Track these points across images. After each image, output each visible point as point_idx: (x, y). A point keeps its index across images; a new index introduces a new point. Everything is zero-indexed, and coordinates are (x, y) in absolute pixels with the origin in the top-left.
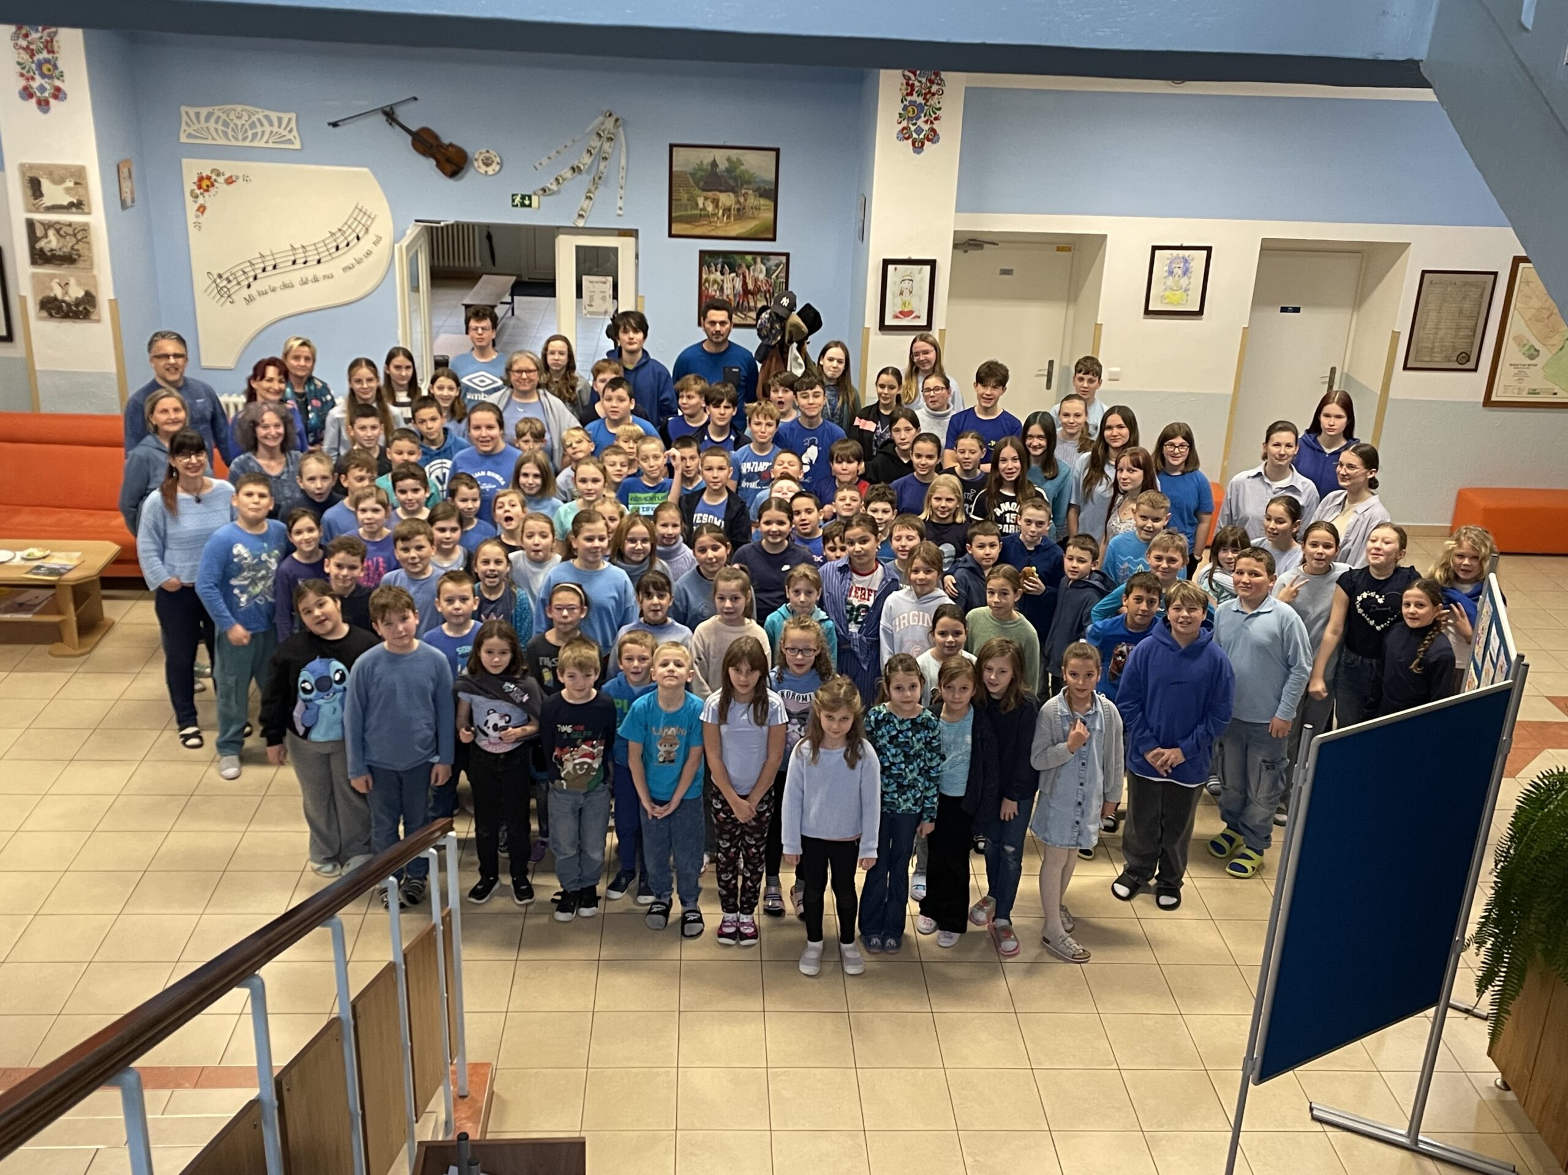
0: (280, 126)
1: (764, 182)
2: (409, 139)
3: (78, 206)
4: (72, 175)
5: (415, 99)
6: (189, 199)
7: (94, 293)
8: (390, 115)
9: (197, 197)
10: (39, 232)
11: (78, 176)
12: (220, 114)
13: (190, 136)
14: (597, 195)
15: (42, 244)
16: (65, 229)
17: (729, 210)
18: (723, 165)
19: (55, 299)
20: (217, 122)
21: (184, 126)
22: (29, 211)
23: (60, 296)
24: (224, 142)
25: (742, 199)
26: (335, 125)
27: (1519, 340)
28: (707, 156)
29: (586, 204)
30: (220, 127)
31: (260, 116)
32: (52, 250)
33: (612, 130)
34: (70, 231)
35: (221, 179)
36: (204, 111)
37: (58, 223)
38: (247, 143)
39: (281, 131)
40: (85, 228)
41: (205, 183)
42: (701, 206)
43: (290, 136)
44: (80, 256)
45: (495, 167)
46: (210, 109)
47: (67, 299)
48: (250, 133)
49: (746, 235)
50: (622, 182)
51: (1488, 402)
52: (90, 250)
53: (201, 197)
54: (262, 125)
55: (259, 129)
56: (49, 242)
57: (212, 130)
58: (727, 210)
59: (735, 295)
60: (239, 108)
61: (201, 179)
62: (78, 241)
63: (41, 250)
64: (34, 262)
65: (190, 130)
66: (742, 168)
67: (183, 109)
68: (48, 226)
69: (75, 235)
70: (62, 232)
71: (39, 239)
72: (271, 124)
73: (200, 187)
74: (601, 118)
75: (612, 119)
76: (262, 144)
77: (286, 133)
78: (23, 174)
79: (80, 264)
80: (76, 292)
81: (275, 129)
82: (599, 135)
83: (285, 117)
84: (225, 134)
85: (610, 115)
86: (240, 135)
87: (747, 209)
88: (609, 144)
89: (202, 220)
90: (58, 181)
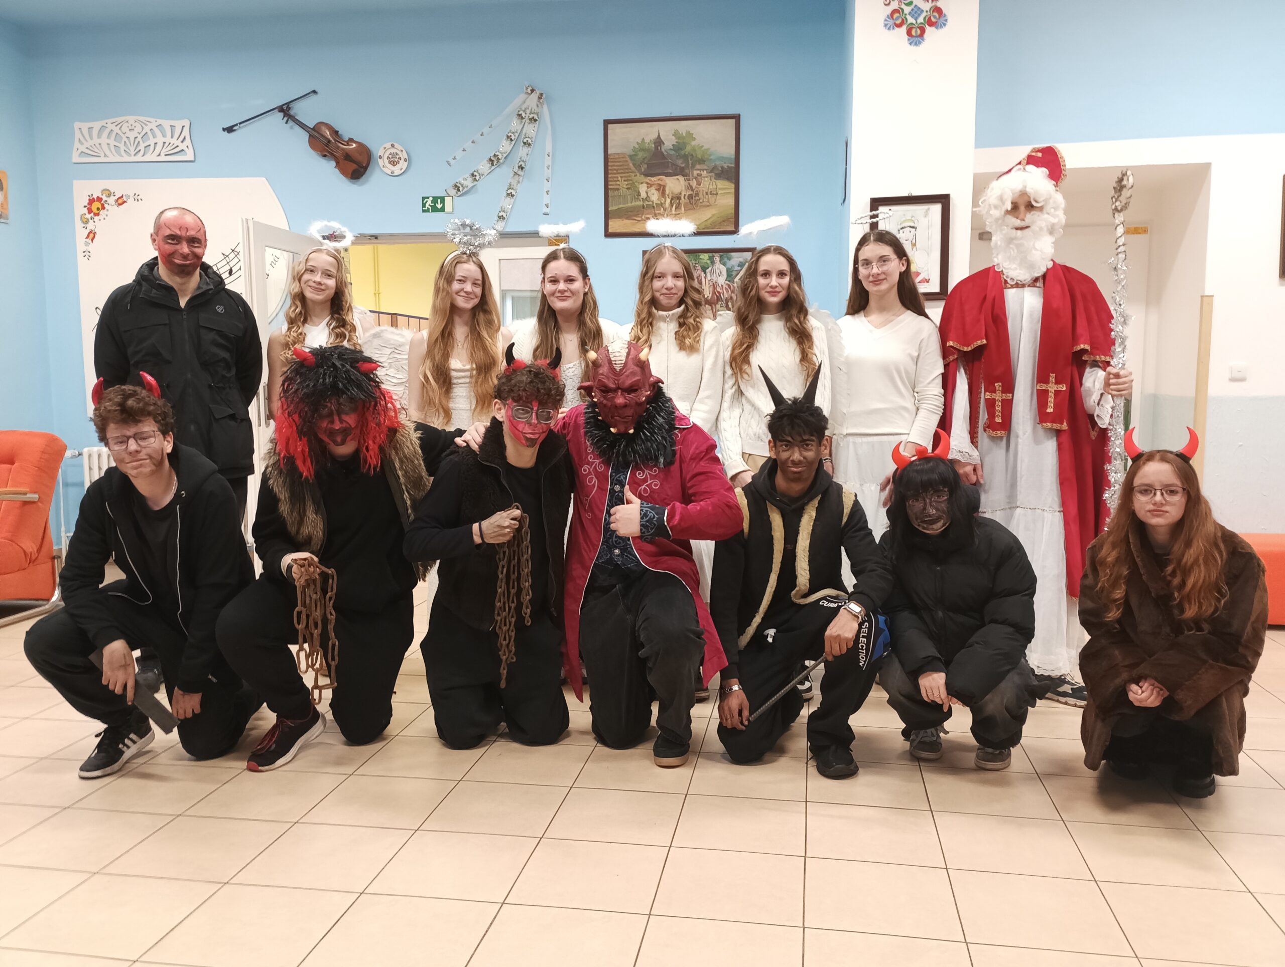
0: (172, 137)
1: (721, 158)
2: (305, 136)
5: (314, 92)
6: (79, 224)
8: (285, 110)
9: (87, 222)
12: (113, 127)
13: (82, 154)
14: (521, 190)
17: (679, 198)
18: (669, 142)
20: (109, 136)
21: (77, 144)
24: (118, 159)
25: (694, 183)
26: (230, 130)
28: (649, 132)
29: (507, 203)
30: (112, 142)
31: (153, 126)
33: (536, 109)
35: (111, 200)
36: (97, 125)
38: (139, 158)
39: (174, 141)
41: (96, 205)
42: (643, 195)
43: (182, 146)
45: (403, 165)
46: (103, 123)
48: (142, 147)
49: (701, 228)
50: (548, 173)
53: (91, 221)
54: (154, 137)
55: (151, 142)
57: (105, 147)
58: (676, 198)
60: (131, 119)
61: (91, 201)
65: (83, 148)
66: (693, 143)
67: (77, 125)
72: (164, 136)
73: (90, 211)
74: (523, 96)
75: (535, 96)
76: (154, 157)
77: (178, 143)
81: (168, 140)
82: (519, 115)
83: (178, 124)
84: (118, 149)
85: (532, 91)
86: (132, 148)
87: (701, 195)
88: (532, 125)
89: (92, 247)
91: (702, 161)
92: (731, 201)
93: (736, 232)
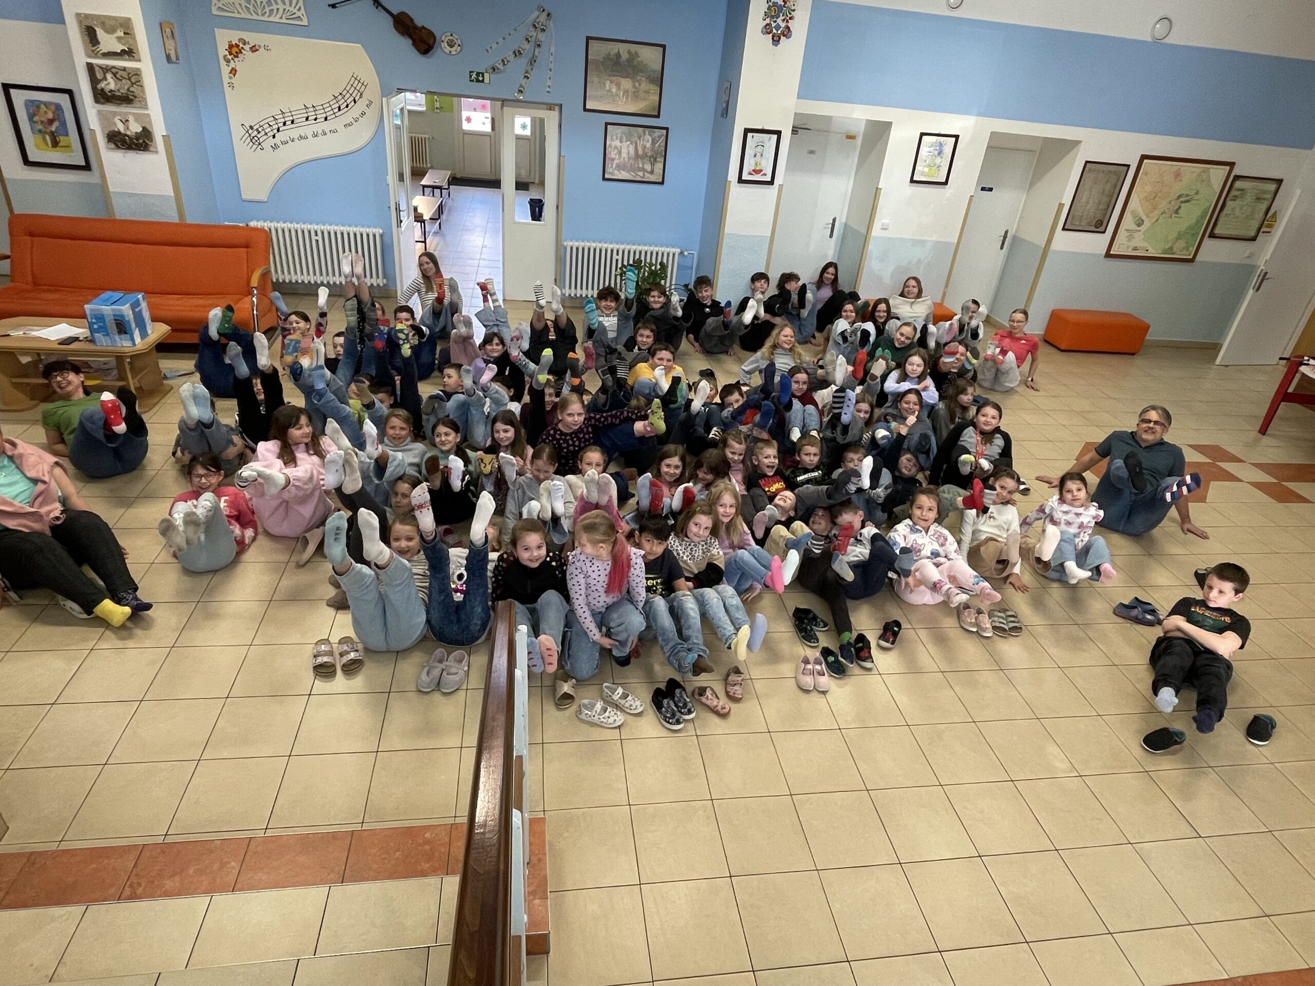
0: (290, 6)
1: (654, 71)
2: (389, 21)
3: (129, 53)
4: (121, 25)
6: (223, 63)
7: (148, 127)
9: (229, 61)
10: (99, 75)
11: (126, 26)
13: (219, 9)
14: (532, 75)
15: (102, 85)
16: (121, 73)
17: (628, 92)
18: (625, 56)
19: (119, 133)
21: (214, 1)
22: (89, 56)
23: (122, 131)
24: (248, 16)
25: (637, 84)
26: (333, 6)
27: (1134, 213)
28: (614, 48)
29: (524, 81)
30: (243, 3)
32: (111, 91)
33: (545, 23)
34: (125, 74)
35: (247, 47)
37: (114, 67)
38: (265, 18)
39: (291, 9)
40: (137, 73)
41: (234, 50)
42: (607, 88)
43: (298, 14)
44: (135, 97)
45: (457, 48)
47: (128, 133)
48: (267, 9)
49: (639, 112)
50: (552, 66)
51: (1108, 255)
52: (143, 91)
53: (232, 62)
54: (277, 3)
55: (274, 7)
56: (109, 84)
58: (626, 92)
61: (231, 46)
62: (133, 84)
63: (102, 90)
64: (97, 101)
65: (220, 4)
66: (639, 59)
68: (106, 69)
69: (129, 79)
70: (118, 76)
71: (100, 81)
72: (284, 4)
73: (230, 53)
74: (537, 13)
75: (545, 14)
76: (277, 19)
77: (295, 11)
78: (80, 23)
79: (136, 104)
80: (135, 128)
81: (287, 7)
82: (535, 26)
85: (543, 10)
86: (260, 10)
87: (640, 92)
88: (542, 33)
89: (234, 80)
90: (111, 31)
91: (642, 71)
92: (657, 98)
93: (658, 116)
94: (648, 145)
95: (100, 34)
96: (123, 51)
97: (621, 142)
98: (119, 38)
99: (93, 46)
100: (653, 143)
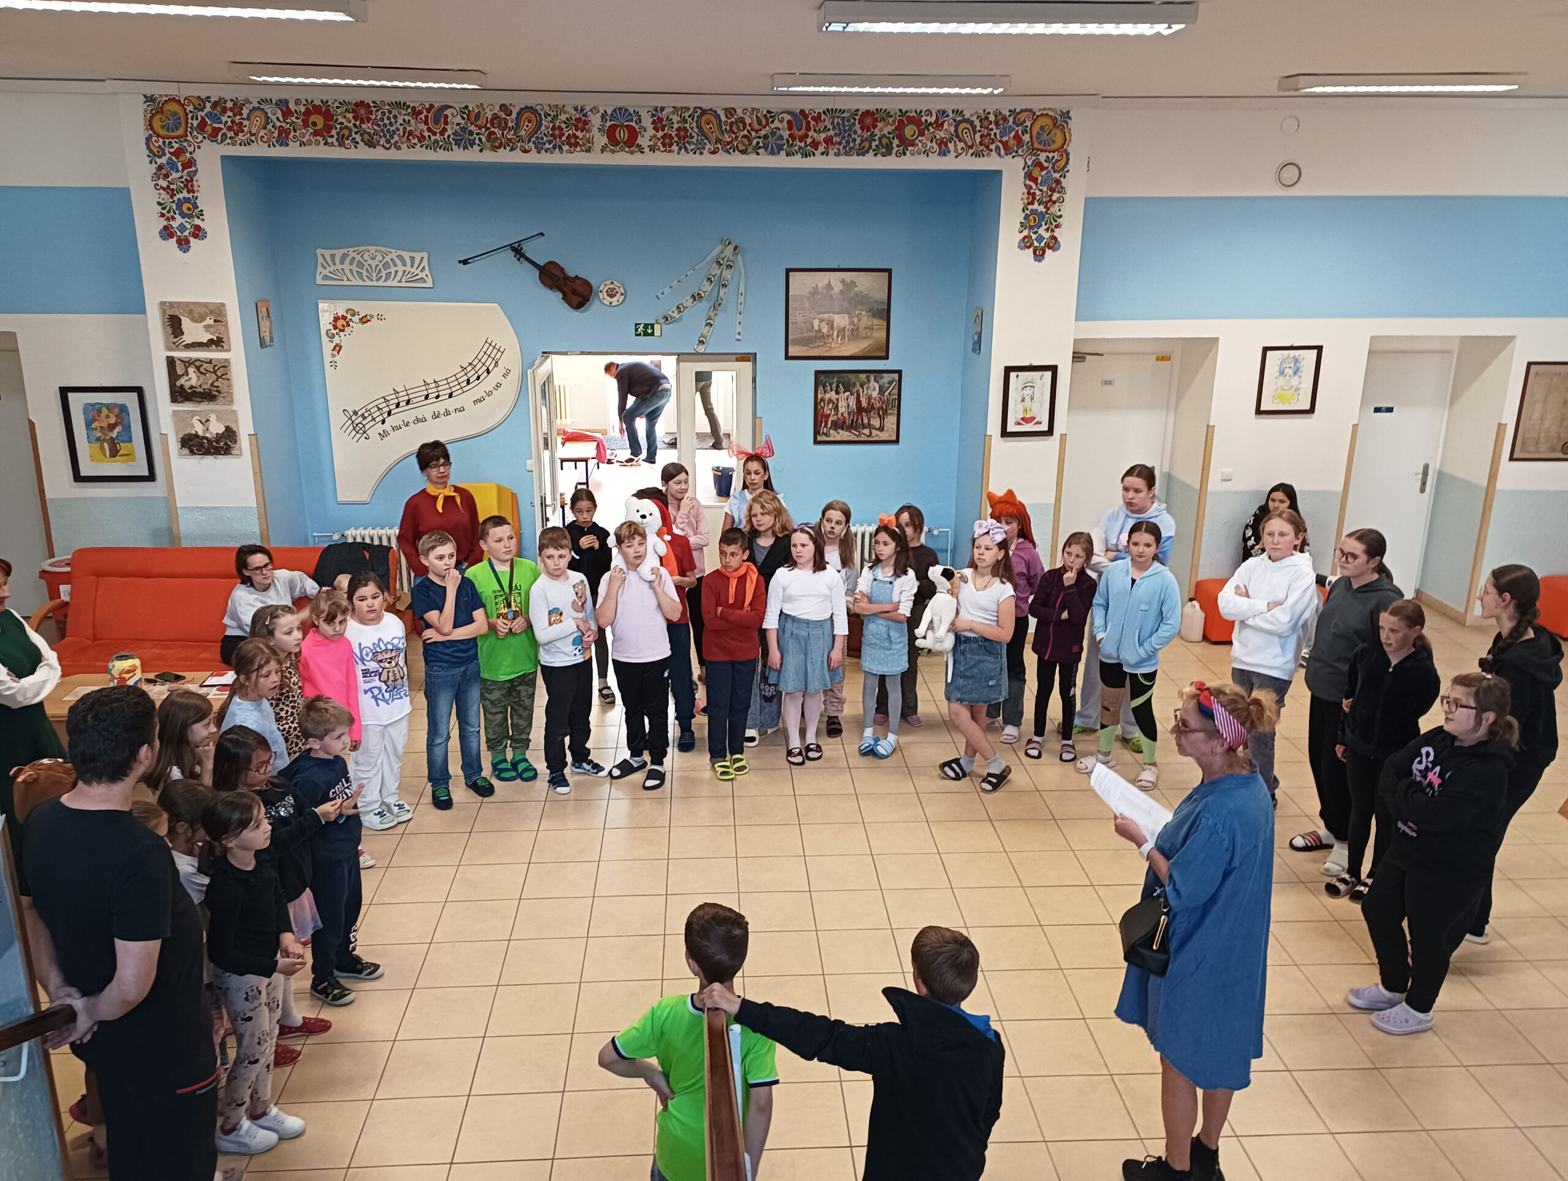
0: (412, 266)
1: (877, 302)
2: (537, 273)
3: (217, 343)
4: (212, 312)
5: (542, 234)
6: (325, 339)
7: (234, 428)
8: (518, 251)
9: (333, 336)
10: (180, 371)
11: (218, 313)
12: (355, 255)
13: (325, 277)
14: (717, 321)
15: (182, 381)
16: (205, 365)
17: (844, 331)
18: (837, 288)
19: (196, 436)
20: (351, 263)
21: (320, 268)
22: (169, 349)
23: (200, 433)
24: (361, 283)
25: (855, 320)
26: (465, 262)
28: (822, 279)
29: (706, 330)
30: (355, 268)
31: (393, 256)
32: (192, 387)
33: (731, 258)
34: (210, 367)
35: (356, 319)
36: (339, 253)
37: (198, 360)
38: (380, 283)
39: (413, 270)
40: (225, 365)
41: (341, 323)
42: (816, 328)
43: (422, 275)
44: (220, 392)
45: (618, 298)
46: (345, 251)
47: (208, 435)
48: (383, 273)
49: (860, 354)
50: (741, 308)
52: (230, 386)
53: (337, 336)
54: (395, 265)
55: (393, 269)
56: (190, 379)
57: (347, 272)
58: (842, 330)
59: (849, 413)
60: (372, 249)
61: (336, 319)
62: (218, 377)
63: (182, 386)
64: (174, 400)
65: (326, 272)
66: (857, 289)
67: (319, 252)
68: (188, 363)
69: (215, 372)
70: (202, 369)
71: (180, 377)
72: (404, 265)
73: (335, 327)
74: (721, 247)
75: (731, 247)
76: (395, 283)
77: (418, 272)
78: (164, 312)
79: (220, 400)
80: (217, 428)
81: (408, 268)
82: (718, 262)
83: (418, 256)
84: (360, 274)
85: (729, 244)
86: (374, 275)
87: (860, 329)
88: (728, 271)
89: (337, 358)
90: (198, 319)
91: (862, 303)
92: (883, 334)
93: (886, 357)
94: (875, 394)
95: (186, 323)
96: (211, 342)
97: (837, 393)
98: (207, 328)
99: (175, 337)
100: (882, 391)
